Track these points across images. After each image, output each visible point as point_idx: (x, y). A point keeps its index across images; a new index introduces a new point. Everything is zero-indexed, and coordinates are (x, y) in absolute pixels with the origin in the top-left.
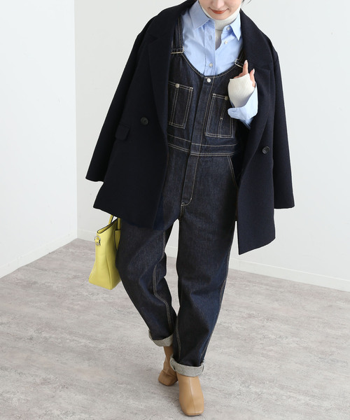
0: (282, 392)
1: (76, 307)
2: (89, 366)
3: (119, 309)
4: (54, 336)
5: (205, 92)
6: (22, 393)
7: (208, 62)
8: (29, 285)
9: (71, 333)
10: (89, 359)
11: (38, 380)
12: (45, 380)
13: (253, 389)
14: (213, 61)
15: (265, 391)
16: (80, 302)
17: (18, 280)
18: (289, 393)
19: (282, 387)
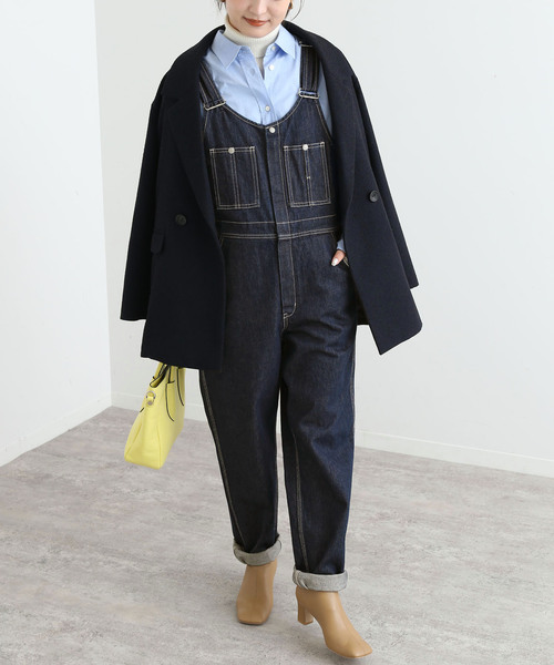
0: (435, 631)
1: (112, 512)
2: (135, 600)
3: (180, 512)
4: (78, 556)
5: (272, 148)
6: (31, 646)
7: (262, 106)
8: (38, 480)
9: (104, 552)
10: (134, 591)
11: (56, 625)
12: (66, 624)
13: (391, 628)
14: (268, 103)
15: (408, 630)
16: (118, 504)
17: (20, 472)
18: (445, 633)
19: (435, 624)
